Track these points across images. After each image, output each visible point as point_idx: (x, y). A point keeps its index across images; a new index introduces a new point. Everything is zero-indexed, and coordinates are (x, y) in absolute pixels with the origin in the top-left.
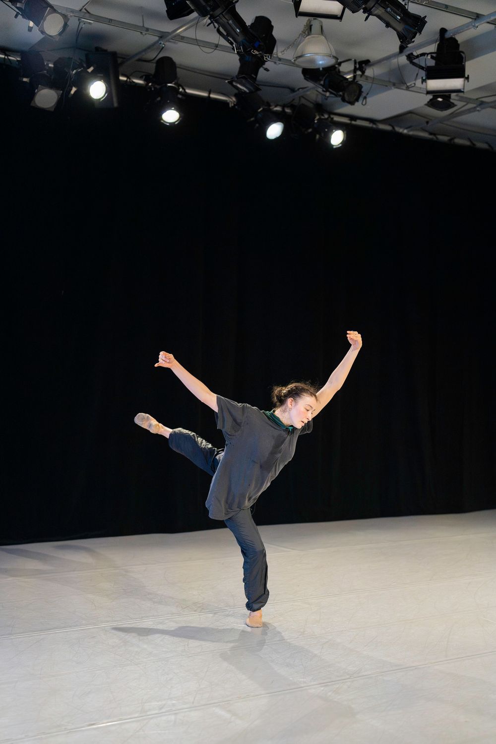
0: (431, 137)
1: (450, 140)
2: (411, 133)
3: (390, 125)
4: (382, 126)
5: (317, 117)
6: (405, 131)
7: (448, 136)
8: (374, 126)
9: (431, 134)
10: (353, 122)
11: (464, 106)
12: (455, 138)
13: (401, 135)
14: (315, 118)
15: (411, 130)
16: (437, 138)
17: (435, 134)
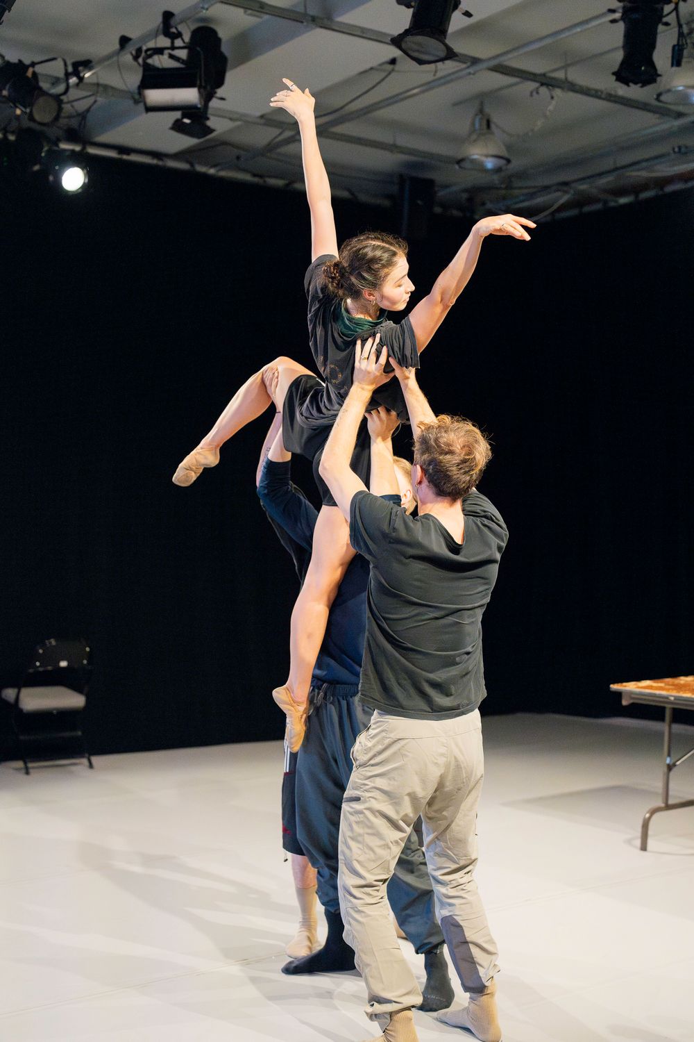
0: (256, 180)
1: (287, 185)
2: (223, 174)
3: (187, 161)
4: (172, 164)
5: (46, 148)
6: (212, 171)
7: (282, 178)
8: (160, 163)
9: (255, 175)
10: (125, 157)
11: (280, 134)
12: (293, 182)
13: (205, 176)
14: (42, 149)
15: (222, 169)
16: (265, 181)
17: (261, 176)
